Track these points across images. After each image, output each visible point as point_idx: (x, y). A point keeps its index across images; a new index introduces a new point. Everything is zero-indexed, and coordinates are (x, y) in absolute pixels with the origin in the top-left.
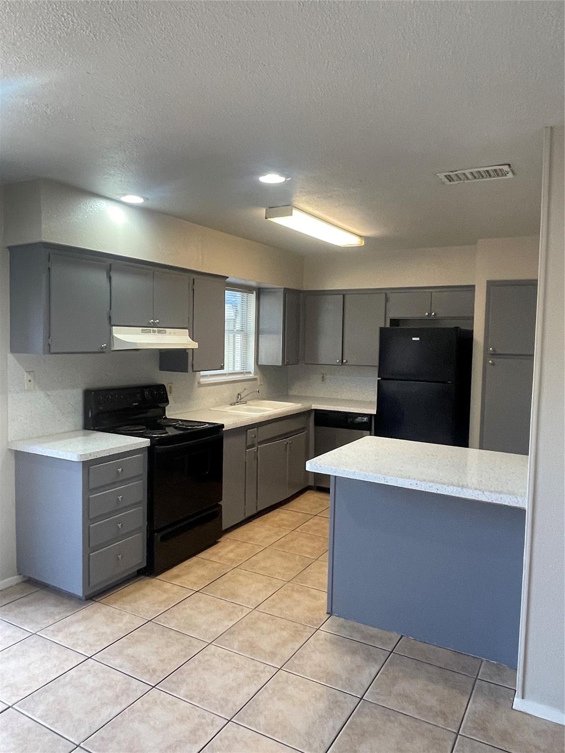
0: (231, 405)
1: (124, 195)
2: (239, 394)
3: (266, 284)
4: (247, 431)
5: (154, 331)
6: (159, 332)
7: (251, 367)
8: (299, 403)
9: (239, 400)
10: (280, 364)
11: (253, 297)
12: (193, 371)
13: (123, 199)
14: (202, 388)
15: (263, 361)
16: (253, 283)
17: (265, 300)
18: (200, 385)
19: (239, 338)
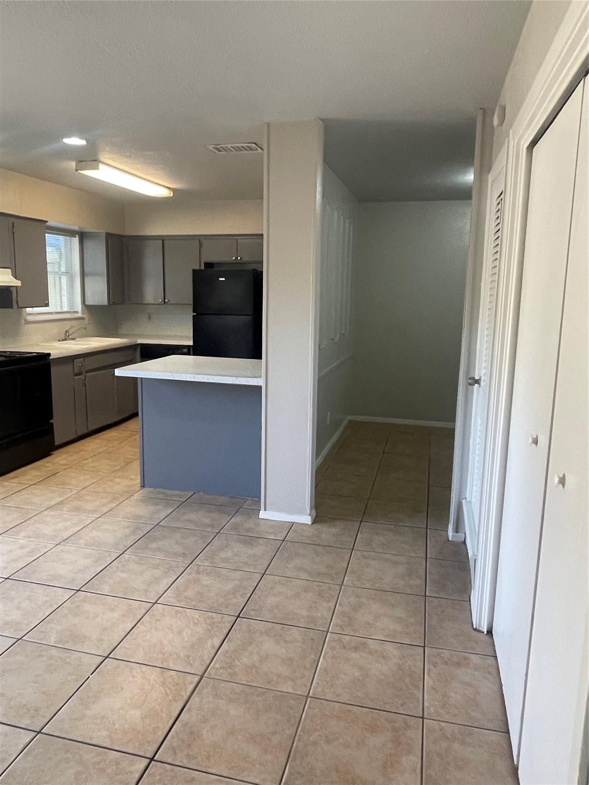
0: (60, 341)
2: (66, 331)
3: (88, 229)
4: (73, 361)
7: (79, 307)
8: (126, 338)
9: (66, 337)
10: (105, 302)
11: (76, 241)
12: (18, 307)
14: (28, 325)
15: (90, 302)
16: (76, 228)
17: (88, 244)
18: (27, 322)
19: (64, 280)
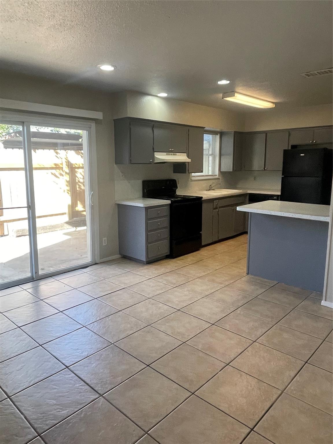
0: (207, 190)
1: (159, 93)
2: (210, 185)
3: (225, 130)
4: (213, 201)
5: (171, 154)
6: (174, 155)
7: (217, 172)
8: (241, 190)
9: (210, 189)
10: (232, 170)
11: (218, 137)
12: (189, 173)
13: (159, 95)
14: (192, 182)
15: (223, 170)
16: (218, 130)
17: (225, 139)
18: (192, 181)
19: (211, 158)
